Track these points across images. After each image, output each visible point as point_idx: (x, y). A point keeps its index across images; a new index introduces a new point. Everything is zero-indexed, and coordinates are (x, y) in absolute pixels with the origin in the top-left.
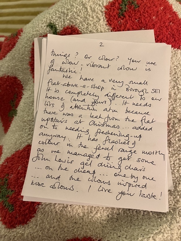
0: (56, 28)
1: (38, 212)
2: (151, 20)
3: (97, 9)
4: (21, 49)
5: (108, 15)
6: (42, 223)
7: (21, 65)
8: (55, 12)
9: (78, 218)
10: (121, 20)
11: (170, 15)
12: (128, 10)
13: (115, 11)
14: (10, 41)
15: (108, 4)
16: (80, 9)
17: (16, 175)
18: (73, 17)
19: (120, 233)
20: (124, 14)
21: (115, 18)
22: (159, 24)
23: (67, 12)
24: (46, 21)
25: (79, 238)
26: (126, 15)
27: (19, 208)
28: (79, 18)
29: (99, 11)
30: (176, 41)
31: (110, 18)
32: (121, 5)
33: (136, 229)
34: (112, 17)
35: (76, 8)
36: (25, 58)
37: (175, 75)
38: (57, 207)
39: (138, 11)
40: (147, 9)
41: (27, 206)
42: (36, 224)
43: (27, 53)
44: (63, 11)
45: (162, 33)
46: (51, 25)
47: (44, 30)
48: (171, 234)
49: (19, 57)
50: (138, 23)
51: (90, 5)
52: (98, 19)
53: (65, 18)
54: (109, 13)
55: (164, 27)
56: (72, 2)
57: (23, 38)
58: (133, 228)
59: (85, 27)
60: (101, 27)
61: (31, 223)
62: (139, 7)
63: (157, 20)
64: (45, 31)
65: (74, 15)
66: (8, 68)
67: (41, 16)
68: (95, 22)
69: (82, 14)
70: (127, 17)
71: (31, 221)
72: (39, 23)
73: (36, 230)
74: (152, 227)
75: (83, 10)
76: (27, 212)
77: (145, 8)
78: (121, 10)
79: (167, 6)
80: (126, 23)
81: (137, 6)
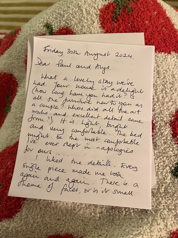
0: (52, 28)
1: (23, 207)
2: (144, 24)
3: (92, 11)
4: (18, 48)
5: (102, 18)
6: (27, 218)
7: (17, 62)
8: (52, 13)
9: (61, 214)
10: (115, 24)
11: (163, 20)
12: (122, 14)
14: (9, 38)
15: (103, 7)
16: (76, 11)
17: (5, 170)
18: (69, 19)
19: (100, 232)
20: (118, 18)
21: (109, 22)
22: (151, 29)
23: (64, 14)
24: (44, 21)
25: (61, 234)
26: (120, 19)
27: (6, 202)
28: (74, 20)
29: (94, 14)
30: (167, 46)
31: (103, 21)
32: (116, 9)
33: (116, 229)
34: (106, 20)
35: (72, 10)
36: (22, 56)
37: (164, 79)
39: (131, 15)
40: (140, 13)
41: (13, 201)
42: (21, 218)
43: (23, 51)
44: (59, 12)
45: (154, 37)
46: (48, 25)
47: (40, 30)
48: (151, 236)
49: (16, 55)
50: (131, 27)
51: (85, 8)
52: (92, 22)
53: (61, 20)
54: (103, 16)
55: (156, 31)
56: (68, 4)
57: (21, 37)
58: (114, 228)
59: (80, 29)
60: (94, 29)
61: (16, 218)
62: (133, 11)
63: (150, 24)
64: (42, 31)
65: (69, 17)
66: (5, 65)
67: (39, 16)
68: (89, 24)
69: (78, 16)
70: (121, 21)
71: (16, 215)
72: (36, 23)
73: (20, 225)
74: (132, 228)
75: (78, 12)
76: (13, 207)
77: (138, 13)
78: (115, 14)
79: (161, 11)
80: (119, 26)
81: (131, 10)
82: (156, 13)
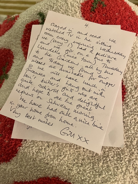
0: (44, 16)
1: (19, 152)
2: (115, 15)
3: (75, 5)
4: (16, 30)
5: (83, 10)
6: (21, 161)
8: (44, 5)
10: (92, 14)
11: (129, 13)
12: (98, 8)
13: (88, 7)
14: (9, 23)
15: (83, 2)
16: (63, 4)
17: (4, 122)
18: (58, 9)
20: (95, 10)
21: (88, 12)
22: (120, 18)
23: (53, 6)
24: (37, 11)
27: (5, 148)
28: (61, 10)
29: (76, 6)
31: (84, 12)
32: (93, 4)
34: (86, 11)
35: (60, 3)
36: (19, 36)
38: (34, 149)
39: (105, 9)
40: (112, 8)
41: (11, 147)
42: (17, 161)
43: (21, 32)
44: (50, 4)
46: (41, 13)
47: (35, 17)
49: (14, 35)
50: (105, 17)
51: (70, 2)
52: (75, 12)
54: (83, 8)
55: (124, 20)
57: (19, 22)
61: (13, 161)
63: (119, 15)
65: (58, 8)
66: (5, 43)
67: (34, 7)
68: (73, 14)
69: (64, 7)
70: (97, 12)
71: (13, 159)
72: (31, 11)
73: (16, 167)
75: (65, 5)
76: (10, 152)
78: (92, 7)
79: (128, 7)
80: (96, 16)
81: (105, 5)
82: (124, 8)
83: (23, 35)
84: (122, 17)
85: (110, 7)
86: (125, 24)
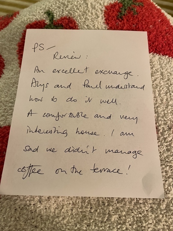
0: (53, 17)
2: (148, 28)
3: (98, 7)
4: (13, 30)
5: (107, 15)
7: (9, 44)
8: (56, 2)
10: (119, 22)
11: (167, 28)
12: (127, 15)
13: (114, 12)
14: (4, 20)
15: (108, 5)
16: (81, 4)
18: (73, 10)
20: (122, 17)
21: (114, 19)
22: (155, 33)
23: (68, 4)
24: (45, 8)
28: (78, 12)
29: (99, 9)
30: (171, 50)
31: (108, 18)
32: (121, 9)
34: (110, 17)
36: (16, 38)
39: (136, 18)
40: (145, 17)
43: (18, 34)
44: (63, 2)
46: (49, 12)
47: (40, 16)
49: (9, 37)
50: (135, 28)
51: (91, 2)
52: (96, 16)
53: (64, 9)
54: (108, 13)
55: (161, 36)
57: (18, 20)
59: (83, 21)
60: (98, 23)
62: (138, 14)
63: (154, 28)
64: (42, 17)
65: (73, 8)
68: (94, 18)
69: (82, 8)
70: (125, 20)
72: (37, 8)
75: (83, 5)
78: (120, 13)
79: (165, 20)
80: (124, 25)
81: (136, 13)
82: (160, 20)
83: (21, 38)
84: (157, 31)
85: (143, 17)
86: (160, 41)
